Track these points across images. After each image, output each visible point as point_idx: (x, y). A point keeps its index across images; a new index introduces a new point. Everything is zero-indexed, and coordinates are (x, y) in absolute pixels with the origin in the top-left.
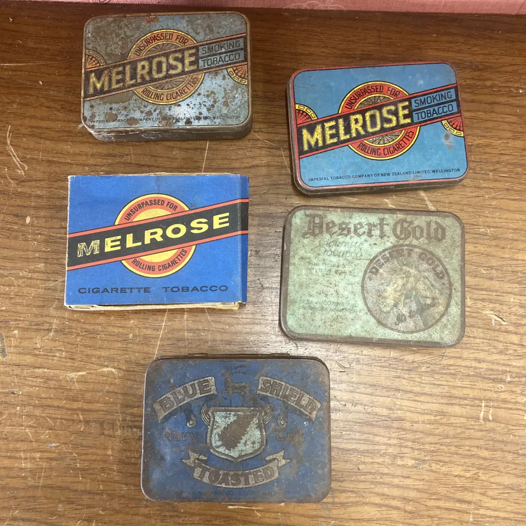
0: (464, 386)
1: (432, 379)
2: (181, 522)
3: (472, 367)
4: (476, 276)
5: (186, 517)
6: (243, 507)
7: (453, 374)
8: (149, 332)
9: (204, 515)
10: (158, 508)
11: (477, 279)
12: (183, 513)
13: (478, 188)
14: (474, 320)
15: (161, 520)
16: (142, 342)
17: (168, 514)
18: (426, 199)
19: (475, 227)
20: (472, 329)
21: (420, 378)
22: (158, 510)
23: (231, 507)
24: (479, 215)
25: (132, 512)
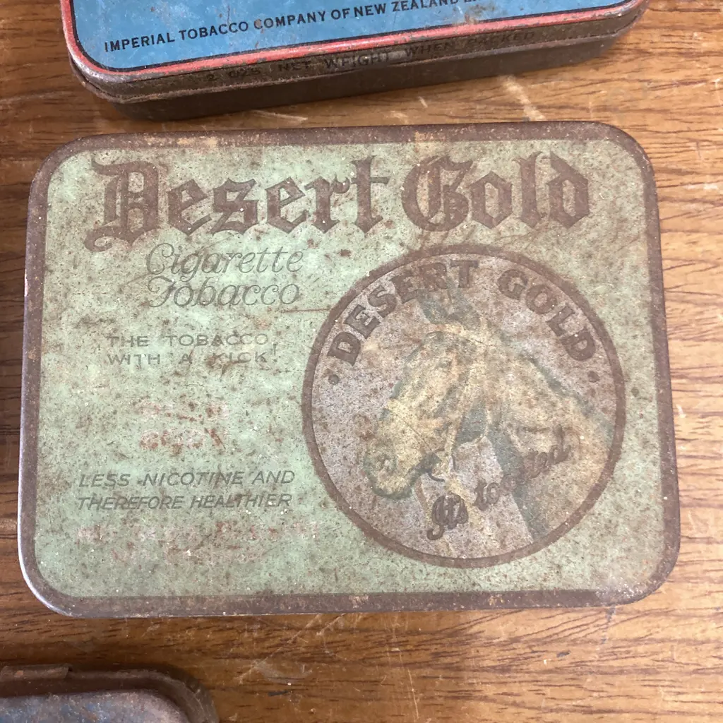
0: (686, 707)
1: (579, 693)
3: (708, 641)
4: (701, 338)
7: (646, 671)
11: (706, 346)
13: (690, 55)
14: (703, 483)
18: (524, 100)
19: (687, 179)
20: (700, 513)
21: (537, 692)
24: (697, 141)
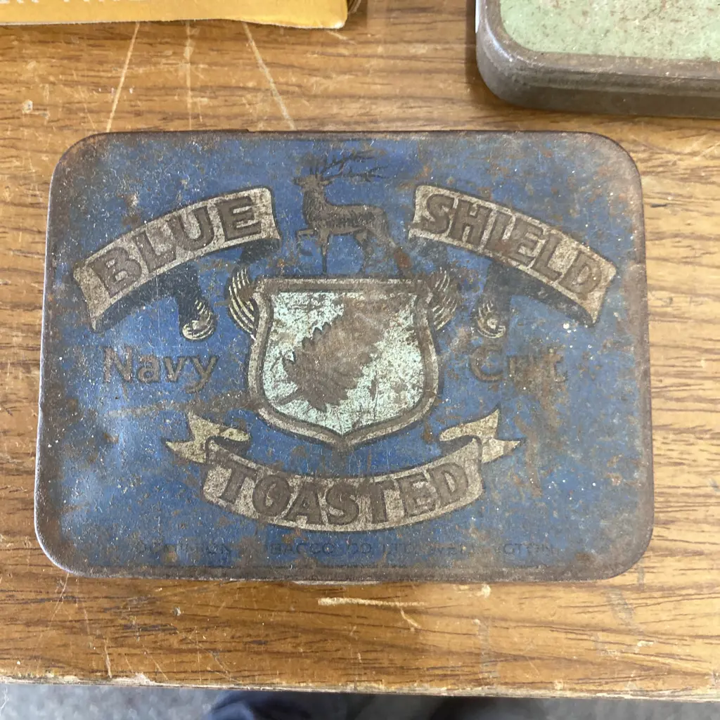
2: (176, 645)
5: (191, 630)
6: (367, 602)
8: (81, 94)
9: (244, 623)
10: (105, 603)
12: (182, 618)
15: (115, 640)
16: (61, 123)
17: (135, 621)
22: (105, 610)
23: (327, 601)
25: (24, 616)
